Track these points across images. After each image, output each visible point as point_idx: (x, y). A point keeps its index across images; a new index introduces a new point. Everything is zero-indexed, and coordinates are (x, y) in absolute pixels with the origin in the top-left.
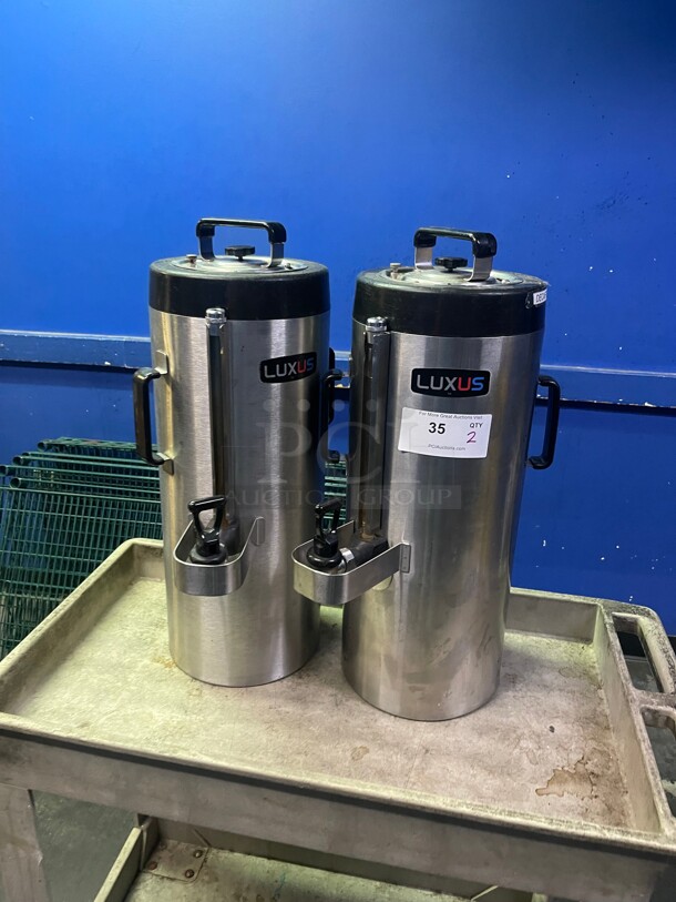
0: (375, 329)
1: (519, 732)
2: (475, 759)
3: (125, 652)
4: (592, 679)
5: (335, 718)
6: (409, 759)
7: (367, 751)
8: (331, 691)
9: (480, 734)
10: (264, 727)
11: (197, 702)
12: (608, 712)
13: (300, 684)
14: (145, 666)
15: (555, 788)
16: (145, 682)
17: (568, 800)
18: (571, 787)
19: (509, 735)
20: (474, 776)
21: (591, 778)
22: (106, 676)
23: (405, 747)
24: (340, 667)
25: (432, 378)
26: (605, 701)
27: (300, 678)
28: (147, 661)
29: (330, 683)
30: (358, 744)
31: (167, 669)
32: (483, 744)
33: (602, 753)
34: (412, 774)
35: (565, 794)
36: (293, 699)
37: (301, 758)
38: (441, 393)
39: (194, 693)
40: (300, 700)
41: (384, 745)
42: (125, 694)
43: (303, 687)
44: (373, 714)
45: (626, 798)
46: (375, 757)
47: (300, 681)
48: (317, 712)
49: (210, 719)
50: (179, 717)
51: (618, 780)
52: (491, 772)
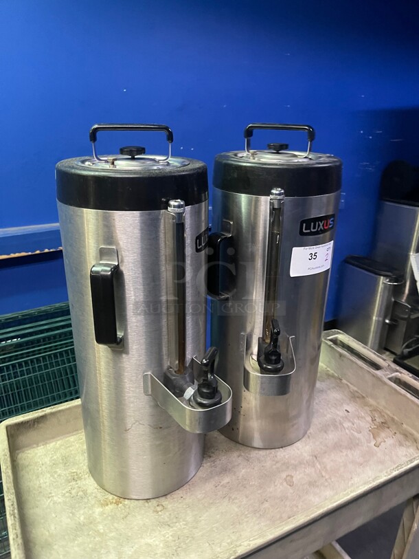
0: (279, 197)
1: (337, 420)
2: (337, 446)
3: (73, 514)
4: (333, 376)
5: (256, 468)
6: (314, 466)
7: (292, 477)
8: (236, 454)
9: (325, 432)
10: (226, 500)
11: (167, 514)
12: (355, 389)
13: (214, 461)
14: (102, 514)
15: (379, 440)
16: (116, 525)
17: (390, 441)
18: (383, 435)
19: (335, 425)
20: (347, 455)
21: (384, 425)
22: (80, 540)
23: (305, 462)
24: (223, 437)
25: (312, 224)
26: (349, 385)
27: (210, 457)
28: (98, 510)
29: (229, 450)
30: (284, 475)
31: (120, 505)
32: (332, 436)
33: (375, 410)
34: (324, 474)
35: (386, 440)
36: (221, 473)
37: (266, 505)
38: (317, 233)
39: (159, 509)
40: (225, 470)
41: (295, 467)
42: (111, 543)
43: (218, 462)
44: (271, 453)
45: (405, 426)
46: (298, 477)
47: (212, 459)
48: (242, 472)
49: (189, 518)
50: (168, 533)
51: (393, 420)
52: (351, 449)
